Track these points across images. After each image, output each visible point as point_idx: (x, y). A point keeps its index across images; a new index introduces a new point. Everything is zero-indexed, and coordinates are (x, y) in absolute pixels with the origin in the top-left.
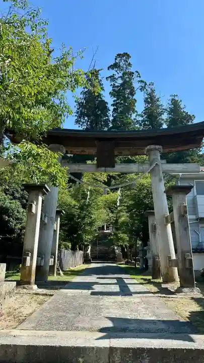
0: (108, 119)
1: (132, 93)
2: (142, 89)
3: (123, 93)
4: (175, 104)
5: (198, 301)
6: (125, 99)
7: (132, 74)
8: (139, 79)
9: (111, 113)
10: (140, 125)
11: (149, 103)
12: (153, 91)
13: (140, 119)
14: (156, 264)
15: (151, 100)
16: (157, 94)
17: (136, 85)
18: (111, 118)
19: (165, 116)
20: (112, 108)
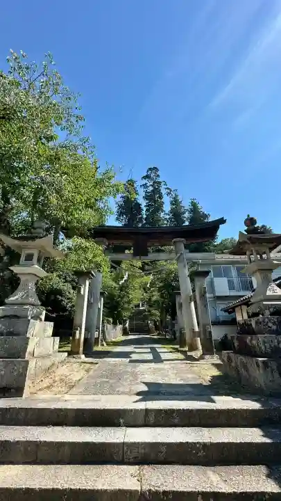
0: (142, 218)
1: (161, 197)
2: (168, 194)
3: (154, 197)
4: (194, 205)
5: (217, 366)
6: (155, 202)
7: (160, 183)
8: (166, 187)
9: (144, 212)
10: (168, 221)
11: (173, 204)
12: (176, 196)
13: (168, 217)
14: (182, 334)
15: (175, 202)
16: (180, 198)
17: (163, 191)
18: (145, 216)
19: (187, 215)
20: (145, 209)
